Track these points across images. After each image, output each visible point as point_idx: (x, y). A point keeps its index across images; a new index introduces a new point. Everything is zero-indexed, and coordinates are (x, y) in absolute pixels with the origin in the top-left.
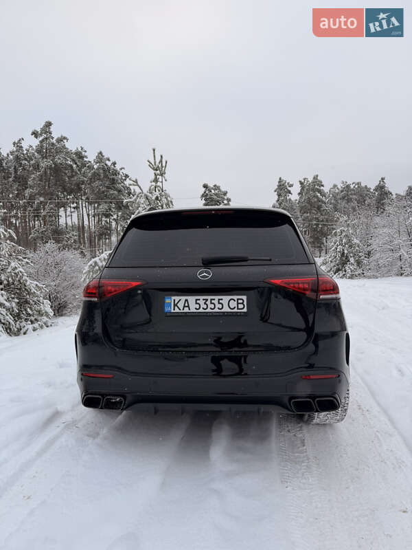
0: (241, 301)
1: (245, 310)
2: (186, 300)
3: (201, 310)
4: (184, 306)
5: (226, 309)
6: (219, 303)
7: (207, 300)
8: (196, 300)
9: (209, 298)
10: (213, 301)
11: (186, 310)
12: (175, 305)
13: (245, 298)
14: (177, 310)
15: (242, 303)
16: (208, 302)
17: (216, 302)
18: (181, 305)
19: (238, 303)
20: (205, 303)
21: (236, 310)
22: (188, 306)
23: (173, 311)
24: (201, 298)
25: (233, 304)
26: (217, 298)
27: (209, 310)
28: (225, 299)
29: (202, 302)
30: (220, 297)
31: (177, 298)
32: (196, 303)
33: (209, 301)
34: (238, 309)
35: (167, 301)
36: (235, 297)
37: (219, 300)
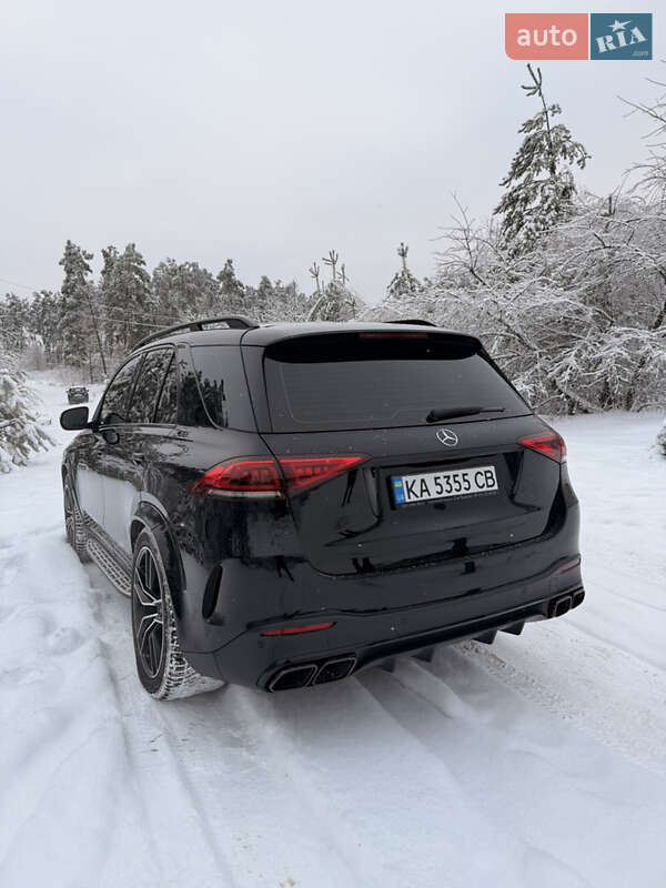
0: (488, 475)
1: (496, 487)
2: (423, 481)
3: (445, 494)
4: (422, 491)
5: (474, 489)
6: (465, 480)
7: (449, 477)
8: (436, 479)
9: (451, 473)
10: (457, 479)
11: (425, 496)
12: (410, 490)
13: (492, 468)
14: (413, 498)
15: (491, 477)
16: (451, 481)
17: (460, 479)
18: (416, 489)
19: (487, 478)
20: (448, 483)
21: (485, 489)
22: (427, 490)
23: (408, 500)
24: (441, 474)
25: (481, 479)
26: (460, 472)
27: (454, 493)
28: (471, 472)
29: (442, 481)
30: (464, 471)
31: (410, 479)
32: (437, 484)
33: (452, 478)
34: (488, 486)
35: (397, 485)
36: (482, 470)
37: (464, 475)
